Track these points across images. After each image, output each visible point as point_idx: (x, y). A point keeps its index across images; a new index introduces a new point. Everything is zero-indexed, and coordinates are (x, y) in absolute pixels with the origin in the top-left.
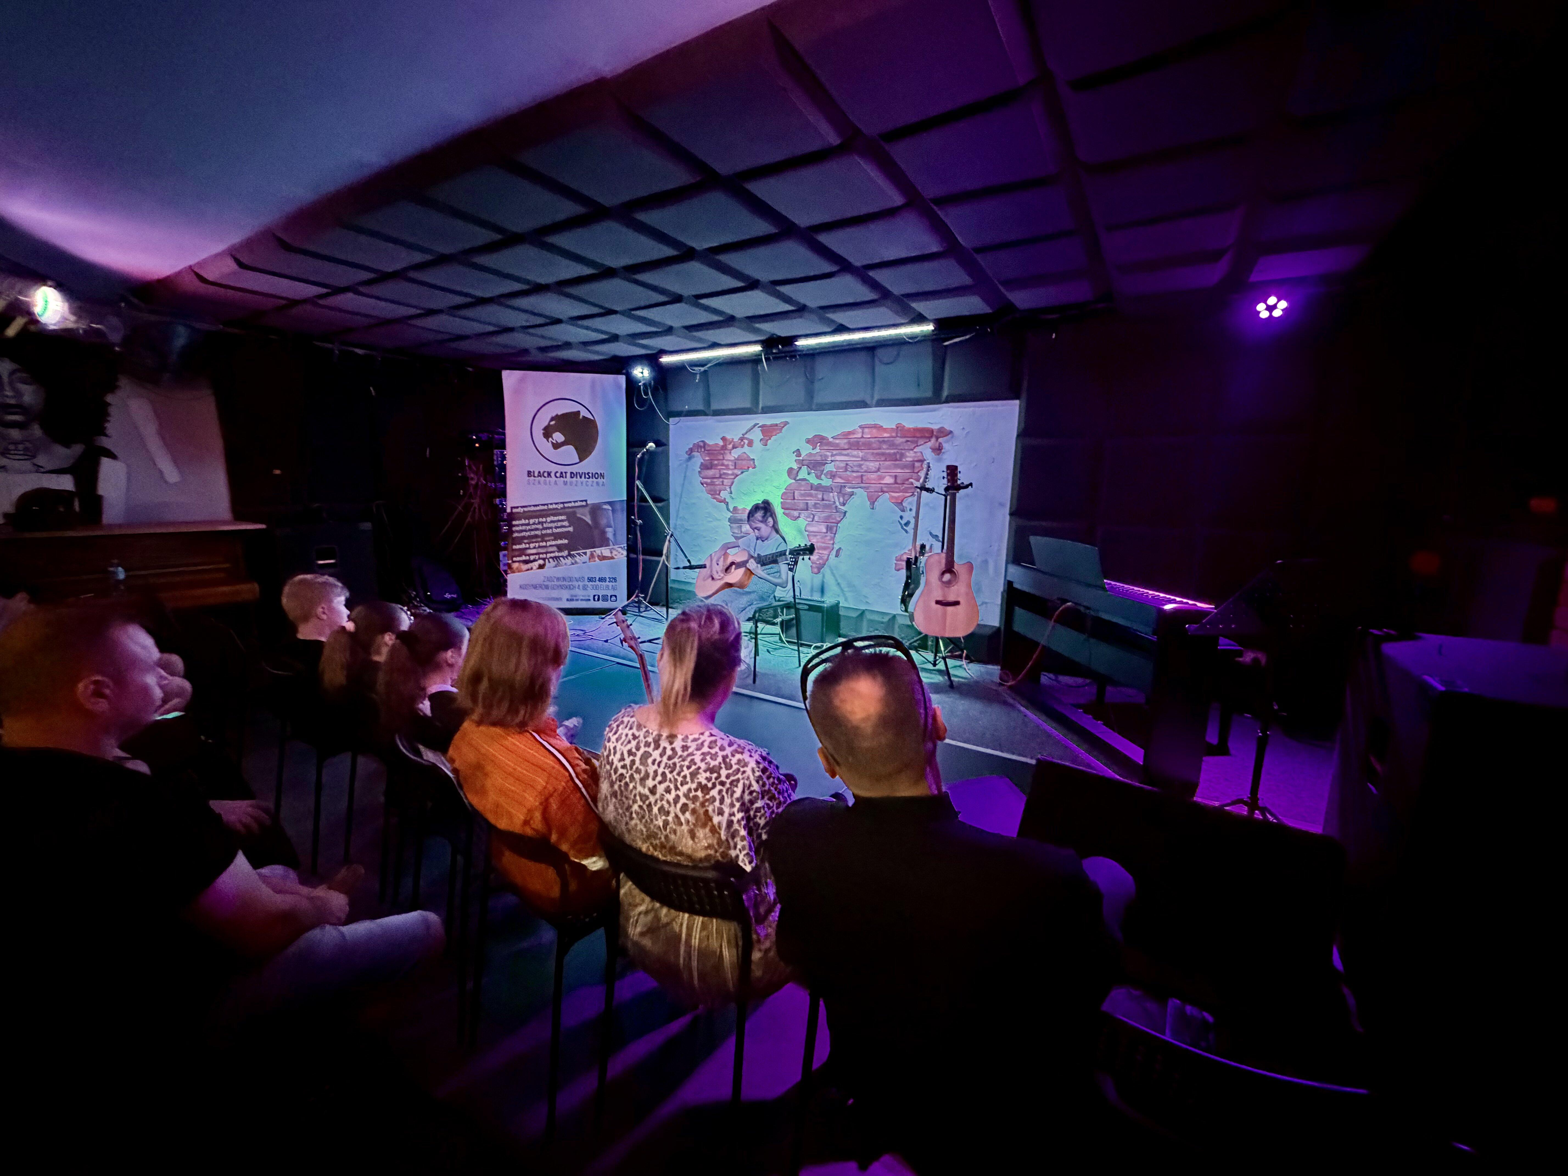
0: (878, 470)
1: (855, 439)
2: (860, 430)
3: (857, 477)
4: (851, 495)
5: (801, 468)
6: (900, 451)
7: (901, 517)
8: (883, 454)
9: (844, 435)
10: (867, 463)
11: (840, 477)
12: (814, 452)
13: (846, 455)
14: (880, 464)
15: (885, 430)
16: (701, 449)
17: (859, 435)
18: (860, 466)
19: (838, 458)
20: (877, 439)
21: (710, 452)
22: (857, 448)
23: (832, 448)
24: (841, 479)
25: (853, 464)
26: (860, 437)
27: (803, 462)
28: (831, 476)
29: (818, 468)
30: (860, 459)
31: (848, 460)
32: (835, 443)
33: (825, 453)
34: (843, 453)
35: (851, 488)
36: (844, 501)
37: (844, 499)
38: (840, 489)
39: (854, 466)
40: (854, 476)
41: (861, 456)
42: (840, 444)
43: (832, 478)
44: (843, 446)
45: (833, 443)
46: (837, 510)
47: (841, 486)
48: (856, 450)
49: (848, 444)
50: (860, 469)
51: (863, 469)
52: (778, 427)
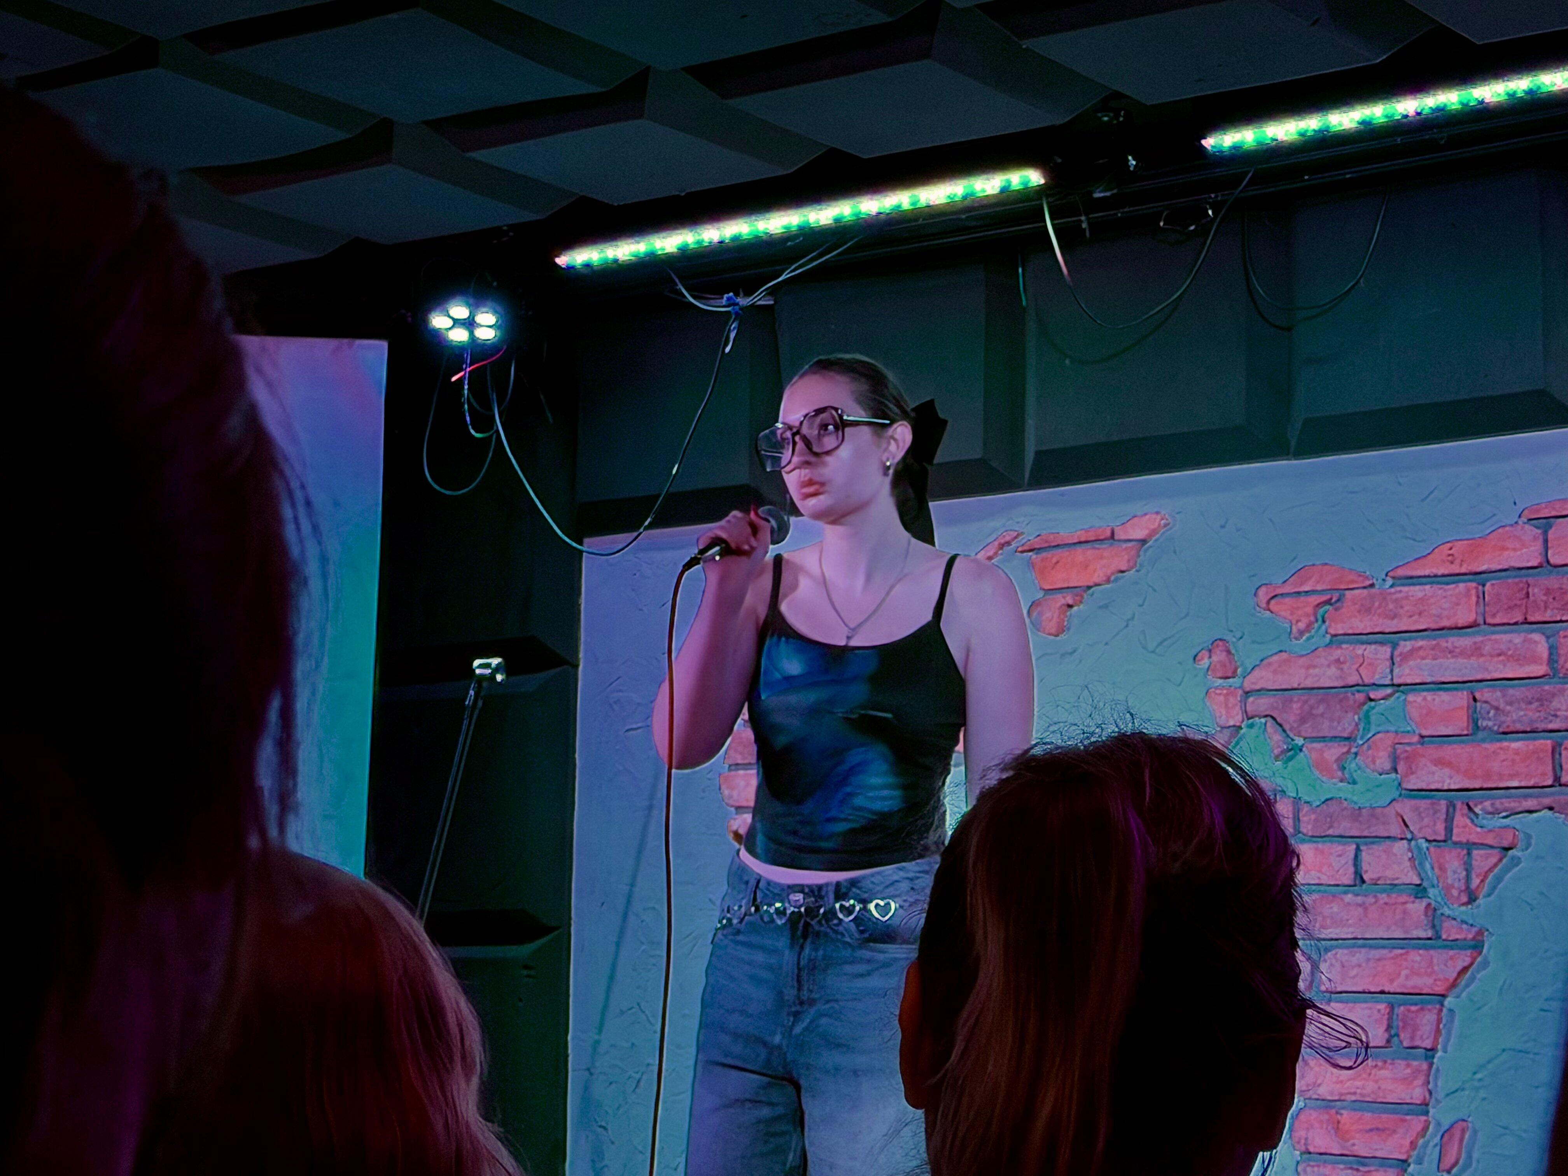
1: (1511, 577)
2: (1531, 531)
3: (1528, 756)
4: (1508, 849)
5: (1240, 728)
9: (1451, 558)
11: (1440, 762)
12: (1301, 647)
13: (1462, 653)
17: (1529, 557)
19: (1428, 670)
22: (1520, 618)
23: (1395, 621)
24: (1447, 771)
25: (1504, 696)
26: (1535, 564)
27: (1251, 699)
28: (1395, 759)
29: (1326, 724)
30: (1540, 669)
31: (1479, 677)
32: (1407, 598)
33: (1360, 652)
34: (1449, 645)
35: (1504, 814)
36: (1468, 878)
37: (1467, 870)
38: (1446, 820)
39: (1510, 704)
40: (1517, 752)
41: (1545, 655)
42: (1432, 601)
43: (1401, 767)
44: (1445, 613)
45: (1397, 600)
46: (1433, 927)
47: (1451, 805)
48: (1516, 623)
49: (1474, 599)
50: (1542, 714)
51: (1556, 716)
52: (1116, 544)
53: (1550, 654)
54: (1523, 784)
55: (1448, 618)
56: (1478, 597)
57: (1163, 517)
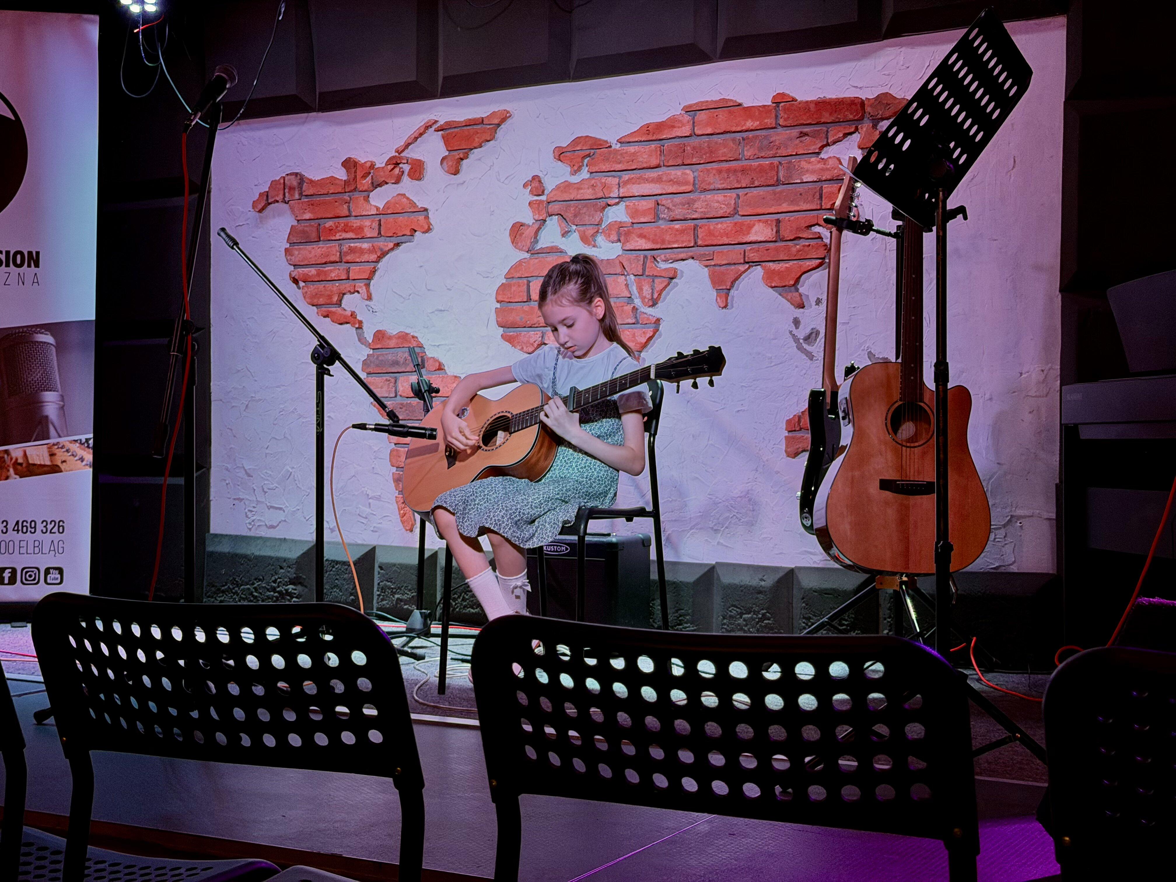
0: (735, 212)
1: (677, 141)
2: (687, 118)
3: (682, 231)
4: (672, 278)
5: (545, 221)
6: (784, 161)
7: (796, 322)
8: (744, 170)
9: (648, 132)
10: (709, 196)
11: (642, 236)
12: (575, 179)
13: (653, 181)
14: (738, 195)
15: (749, 112)
16: (292, 195)
17: (686, 131)
18: (690, 203)
19: (636, 189)
20: (728, 136)
21: (314, 199)
22: (680, 162)
23: (620, 165)
24: (644, 241)
25: (672, 201)
26: (688, 134)
27: (550, 206)
28: (619, 235)
29: (587, 218)
30: (689, 188)
31: (660, 192)
32: (626, 153)
33: (603, 181)
34: (646, 177)
35: (671, 261)
36: (652, 293)
37: (652, 289)
38: (643, 264)
39: (674, 206)
40: (677, 230)
41: (692, 181)
42: (639, 154)
43: (622, 239)
44: (645, 160)
45: (621, 154)
46: (636, 318)
47: (645, 257)
48: (678, 165)
49: (659, 152)
50: (689, 211)
51: (696, 211)
52: (485, 126)
53: (694, 181)
54: (680, 246)
55: (646, 162)
56: (661, 151)
57: (508, 112)
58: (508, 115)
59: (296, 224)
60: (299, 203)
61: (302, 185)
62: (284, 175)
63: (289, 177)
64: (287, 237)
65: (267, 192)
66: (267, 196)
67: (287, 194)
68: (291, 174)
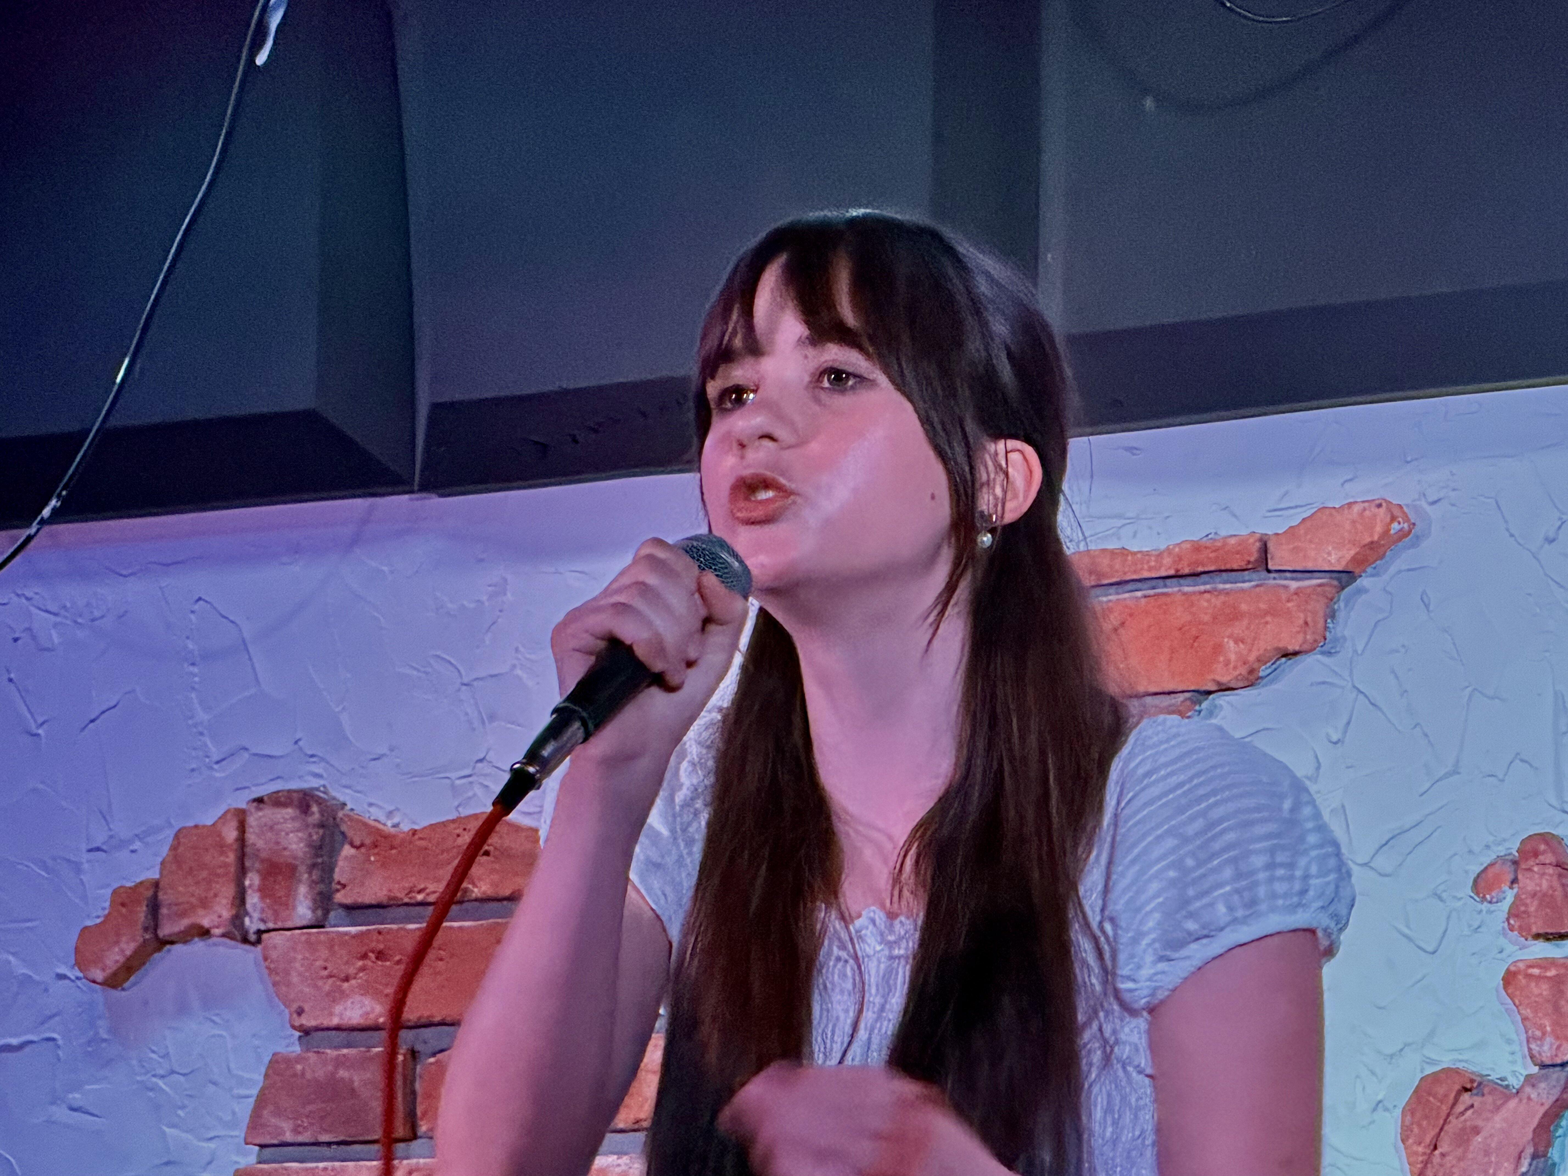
16: (280, 904)
52: (1272, 581)
57: (1395, 513)
58: (1395, 527)
59: (297, 1049)
60: (311, 945)
61: (334, 852)
62: (241, 801)
63: (269, 814)
64: (244, 1110)
65: (156, 885)
66: (154, 907)
67: (253, 900)
68: (278, 800)
